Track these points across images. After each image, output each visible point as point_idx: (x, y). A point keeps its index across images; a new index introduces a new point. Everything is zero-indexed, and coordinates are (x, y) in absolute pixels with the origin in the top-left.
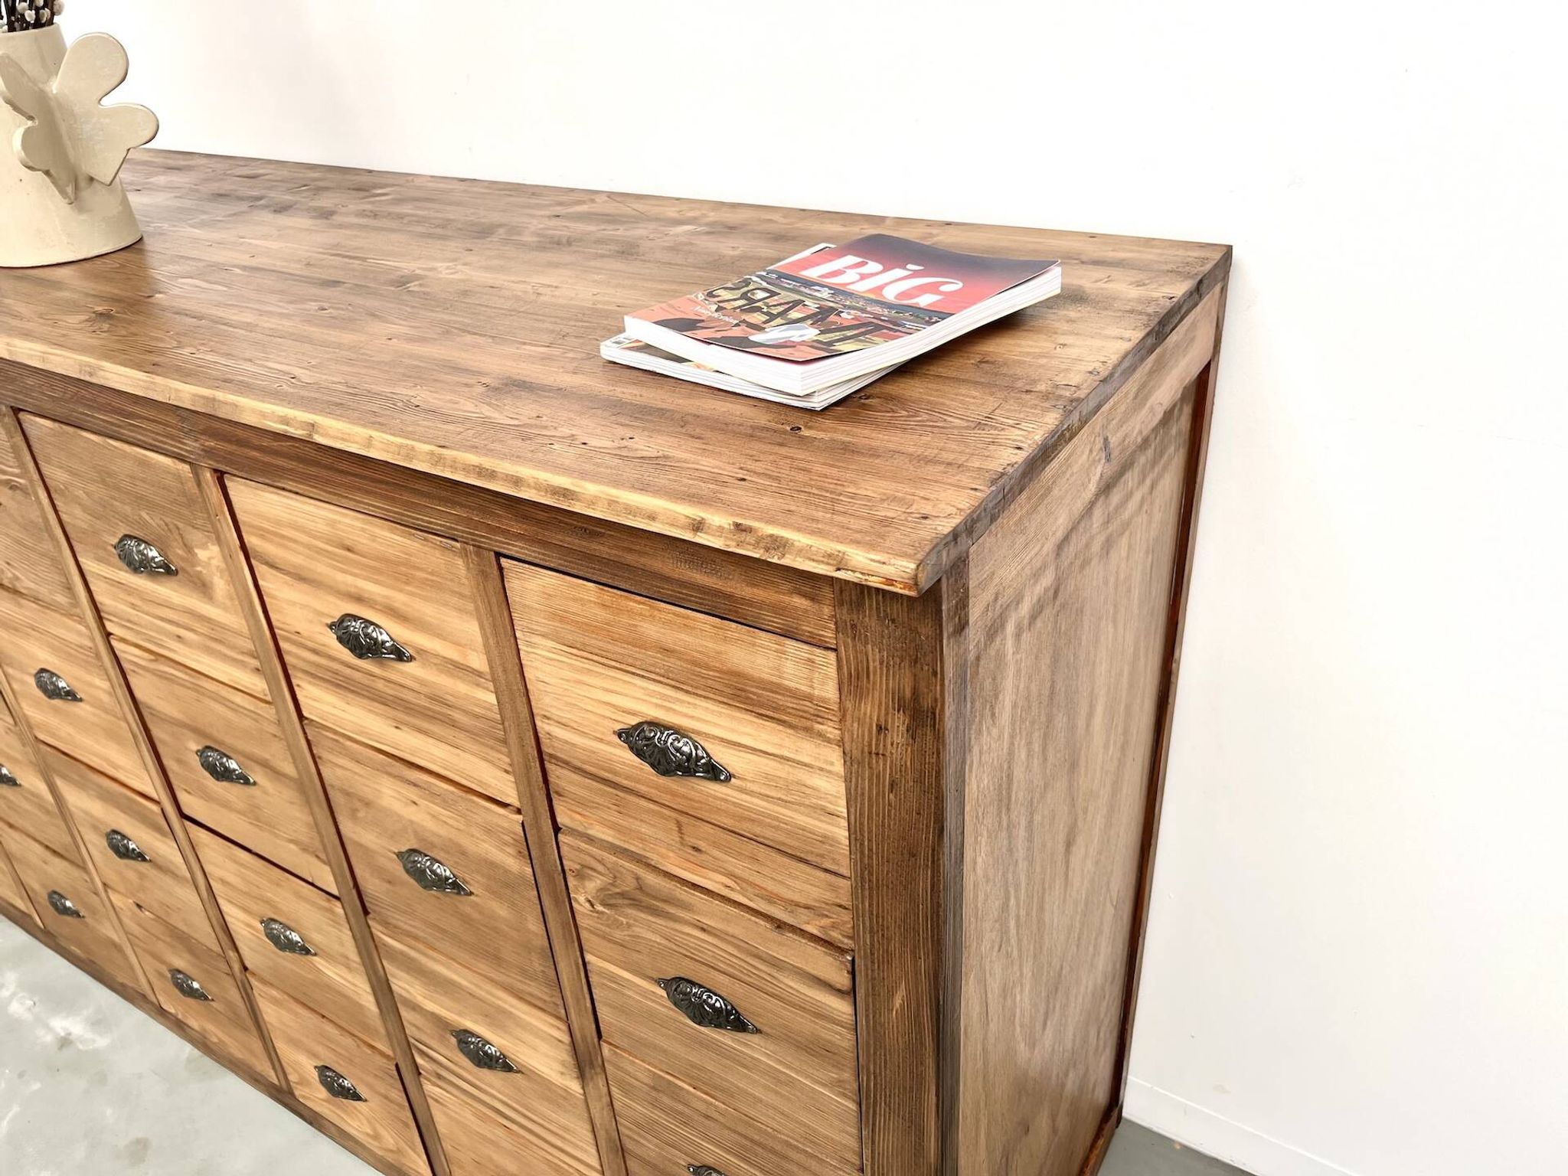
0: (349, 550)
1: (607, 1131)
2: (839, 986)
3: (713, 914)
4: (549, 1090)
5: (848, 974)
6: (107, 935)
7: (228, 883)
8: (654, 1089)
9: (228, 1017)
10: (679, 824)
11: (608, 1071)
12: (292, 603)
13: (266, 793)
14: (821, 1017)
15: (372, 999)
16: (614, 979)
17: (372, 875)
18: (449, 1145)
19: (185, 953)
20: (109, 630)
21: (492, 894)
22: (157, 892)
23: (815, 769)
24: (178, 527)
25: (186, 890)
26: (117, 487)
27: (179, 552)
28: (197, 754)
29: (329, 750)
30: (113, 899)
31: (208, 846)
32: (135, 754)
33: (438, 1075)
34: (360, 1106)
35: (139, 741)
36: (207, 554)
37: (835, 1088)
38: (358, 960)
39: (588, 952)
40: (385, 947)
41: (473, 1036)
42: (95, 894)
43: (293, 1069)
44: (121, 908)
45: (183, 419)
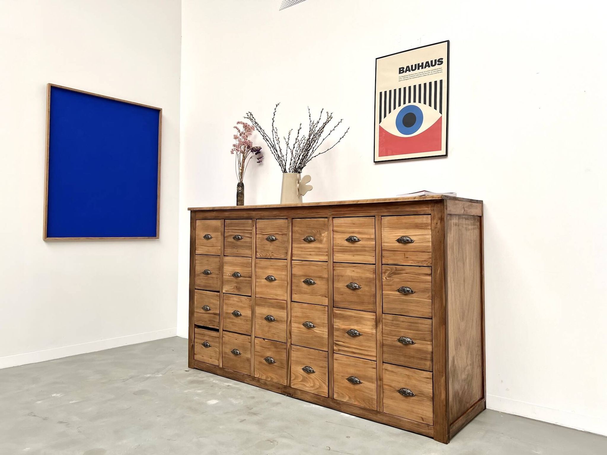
0: (354, 224)
1: (380, 341)
2: (430, 274)
3: (408, 270)
4: (368, 336)
5: (431, 271)
6: (247, 357)
7: (297, 316)
8: (392, 320)
9: (279, 367)
10: (405, 254)
11: (383, 321)
12: (339, 238)
13: (317, 285)
14: (426, 282)
15: (327, 333)
16: (388, 295)
17: (338, 295)
18: (336, 375)
19: (273, 349)
20: (292, 259)
21: (366, 285)
22: (273, 330)
23: (427, 234)
24: (320, 231)
25: (283, 325)
26: (309, 227)
27: (318, 236)
28: (303, 282)
29: (337, 267)
30: (256, 341)
31: (296, 307)
32: (285, 289)
33: (340, 350)
34: (313, 376)
35: (289, 284)
36: (324, 234)
37: (428, 298)
38: (327, 322)
39: (384, 291)
40: (336, 315)
41: (352, 330)
42: (250, 342)
43: (294, 374)
44: (257, 343)
45: (330, 210)
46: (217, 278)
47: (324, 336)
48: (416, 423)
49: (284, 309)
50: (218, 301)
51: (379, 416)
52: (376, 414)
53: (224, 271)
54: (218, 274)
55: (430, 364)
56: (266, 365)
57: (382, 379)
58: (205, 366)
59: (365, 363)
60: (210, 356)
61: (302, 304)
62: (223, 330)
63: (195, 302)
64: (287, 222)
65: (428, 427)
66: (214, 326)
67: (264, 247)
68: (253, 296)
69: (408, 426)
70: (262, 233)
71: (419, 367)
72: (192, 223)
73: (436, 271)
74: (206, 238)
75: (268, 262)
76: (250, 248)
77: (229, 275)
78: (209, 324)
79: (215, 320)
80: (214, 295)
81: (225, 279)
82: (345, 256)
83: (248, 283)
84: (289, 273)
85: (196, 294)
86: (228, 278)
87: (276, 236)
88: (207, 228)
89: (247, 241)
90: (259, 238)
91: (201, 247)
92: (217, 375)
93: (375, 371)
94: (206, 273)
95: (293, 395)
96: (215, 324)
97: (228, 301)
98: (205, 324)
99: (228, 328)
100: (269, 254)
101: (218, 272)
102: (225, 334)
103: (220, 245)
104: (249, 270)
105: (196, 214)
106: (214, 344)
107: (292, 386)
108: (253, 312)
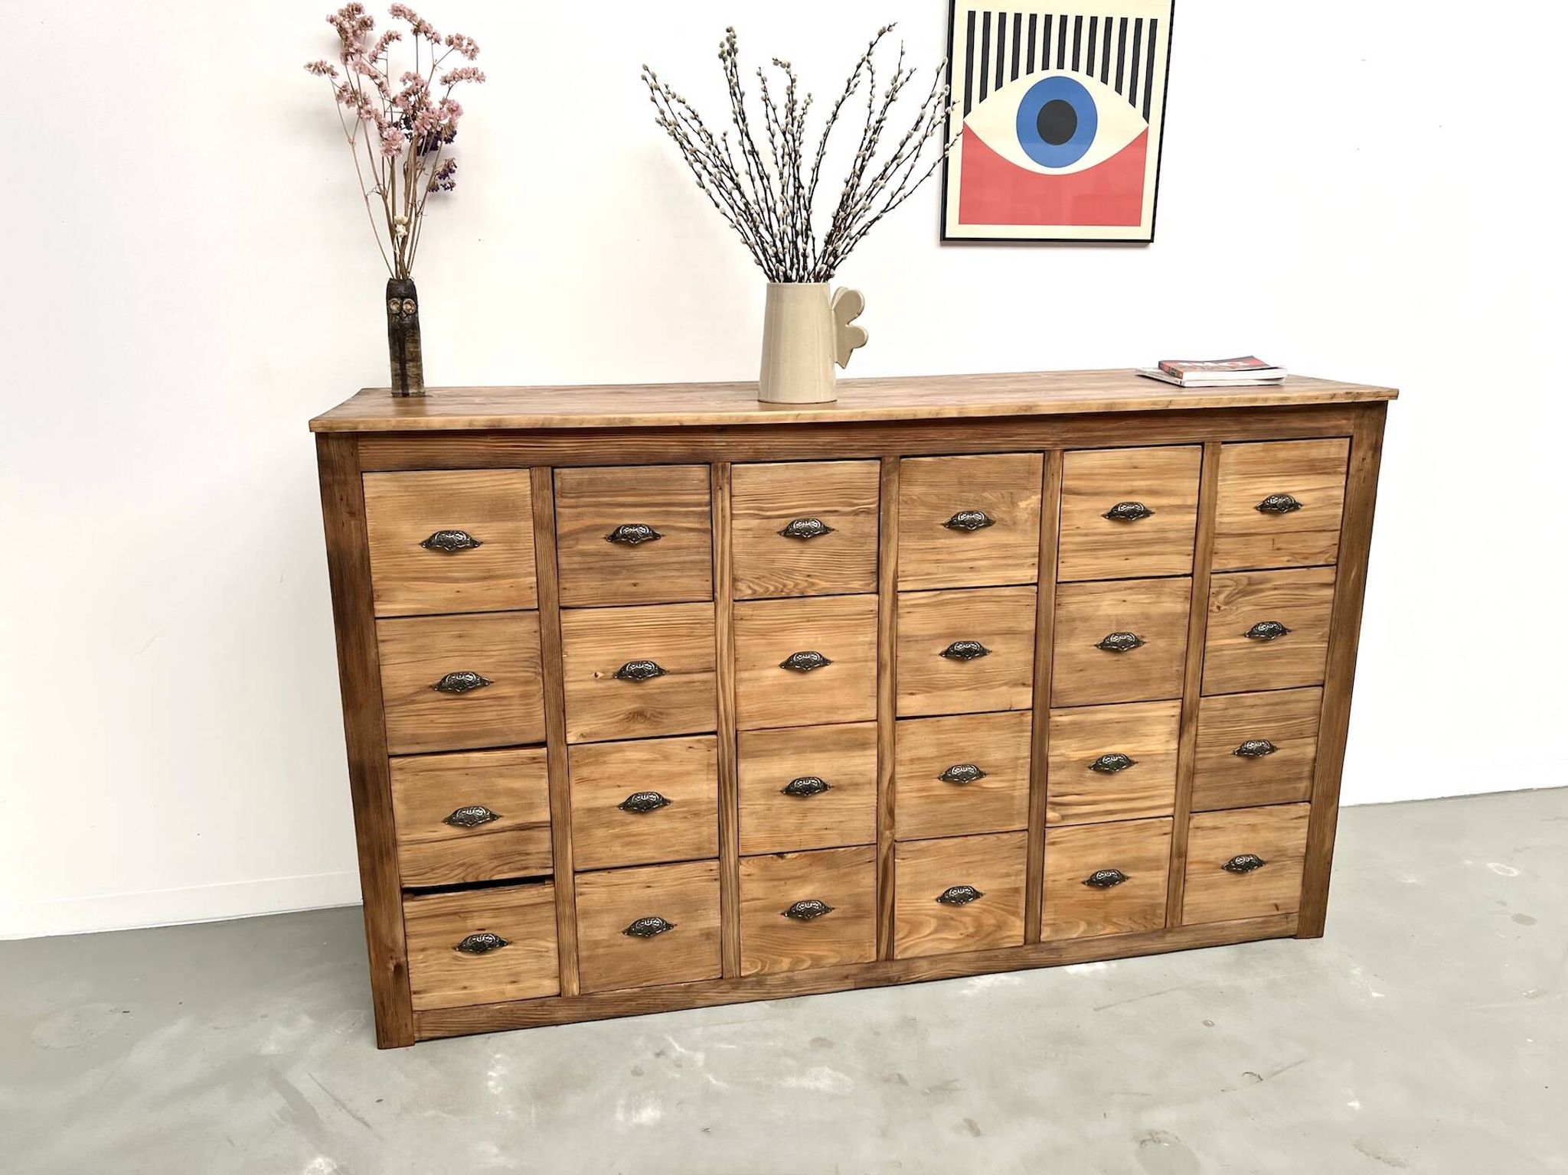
0: (1135, 468)
1: (1187, 766)
3: (1279, 578)
4: (1154, 762)
5: (1334, 575)
6: (700, 930)
7: (918, 759)
8: (1226, 709)
9: (843, 918)
10: (1273, 540)
11: (1199, 717)
12: (1082, 511)
13: (997, 656)
14: (1321, 603)
15: (1027, 783)
16: (1220, 649)
17: (1068, 673)
18: (1049, 882)
19: (821, 873)
20: (899, 589)
21: (1159, 635)
22: (819, 821)
23: (1335, 487)
24: (1011, 493)
25: (866, 793)
26: (970, 484)
27: (1004, 509)
28: (941, 655)
29: (1071, 595)
30: (743, 869)
31: (913, 733)
32: (870, 686)
33: (1064, 817)
34: (973, 906)
35: (885, 670)
36: (1027, 502)
37: (1320, 639)
38: (1028, 754)
39: (1209, 640)
40: (1058, 728)
41: (1107, 756)
42: (716, 880)
43: (907, 922)
44: (749, 875)
45: (1054, 428)
46: (524, 696)
47: (1017, 793)
48: (1260, 920)
49: (865, 749)
50: (541, 777)
51: (1169, 938)
52: (1161, 936)
53: (567, 667)
54: (527, 682)
55: (1307, 786)
56: (791, 929)
57: (1186, 851)
58: (483, 1017)
59: (1139, 829)
60: (510, 975)
61: (938, 721)
62: (575, 872)
63: (399, 809)
64: (877, 469)
65: (1287, 918)
66: (526, 868)
67: (773, 561)
68: (728, 731)
69: (1240, 933)
70: (762, 513)
71: (1281, 799)
72: (336, 488)
73: (1346, 573)
74: (442, 544)
75: (794, 609)
76: (701, 570)
77: (596, 676)
78: (494, 869)
79: (532, 848)
80: (514, 763)
81: (573, 693)
82: (1097, 561)
83: (701, 691)
84: (888, 634)
85: (396, 776)
86: (594, 689)
87: (826, 518)
88: (445, 504)
89: (684, 543)
90: (748, 530)
91: (406, 584)
92: (557, 1025)
93: (1168, 838)
94: (455, 687)
95: (901, 979)
96: (532, 861)
97: (592, 768)
98: (471, 875)
99: (600, 859)
100: (792, 583)
101: (533, 674)
102: (586, 884)
103: (534, 570)
104: (702, 648)
105: (357, 446)
106: (525, 930)
107: (897, 956)
108: (727, 783)
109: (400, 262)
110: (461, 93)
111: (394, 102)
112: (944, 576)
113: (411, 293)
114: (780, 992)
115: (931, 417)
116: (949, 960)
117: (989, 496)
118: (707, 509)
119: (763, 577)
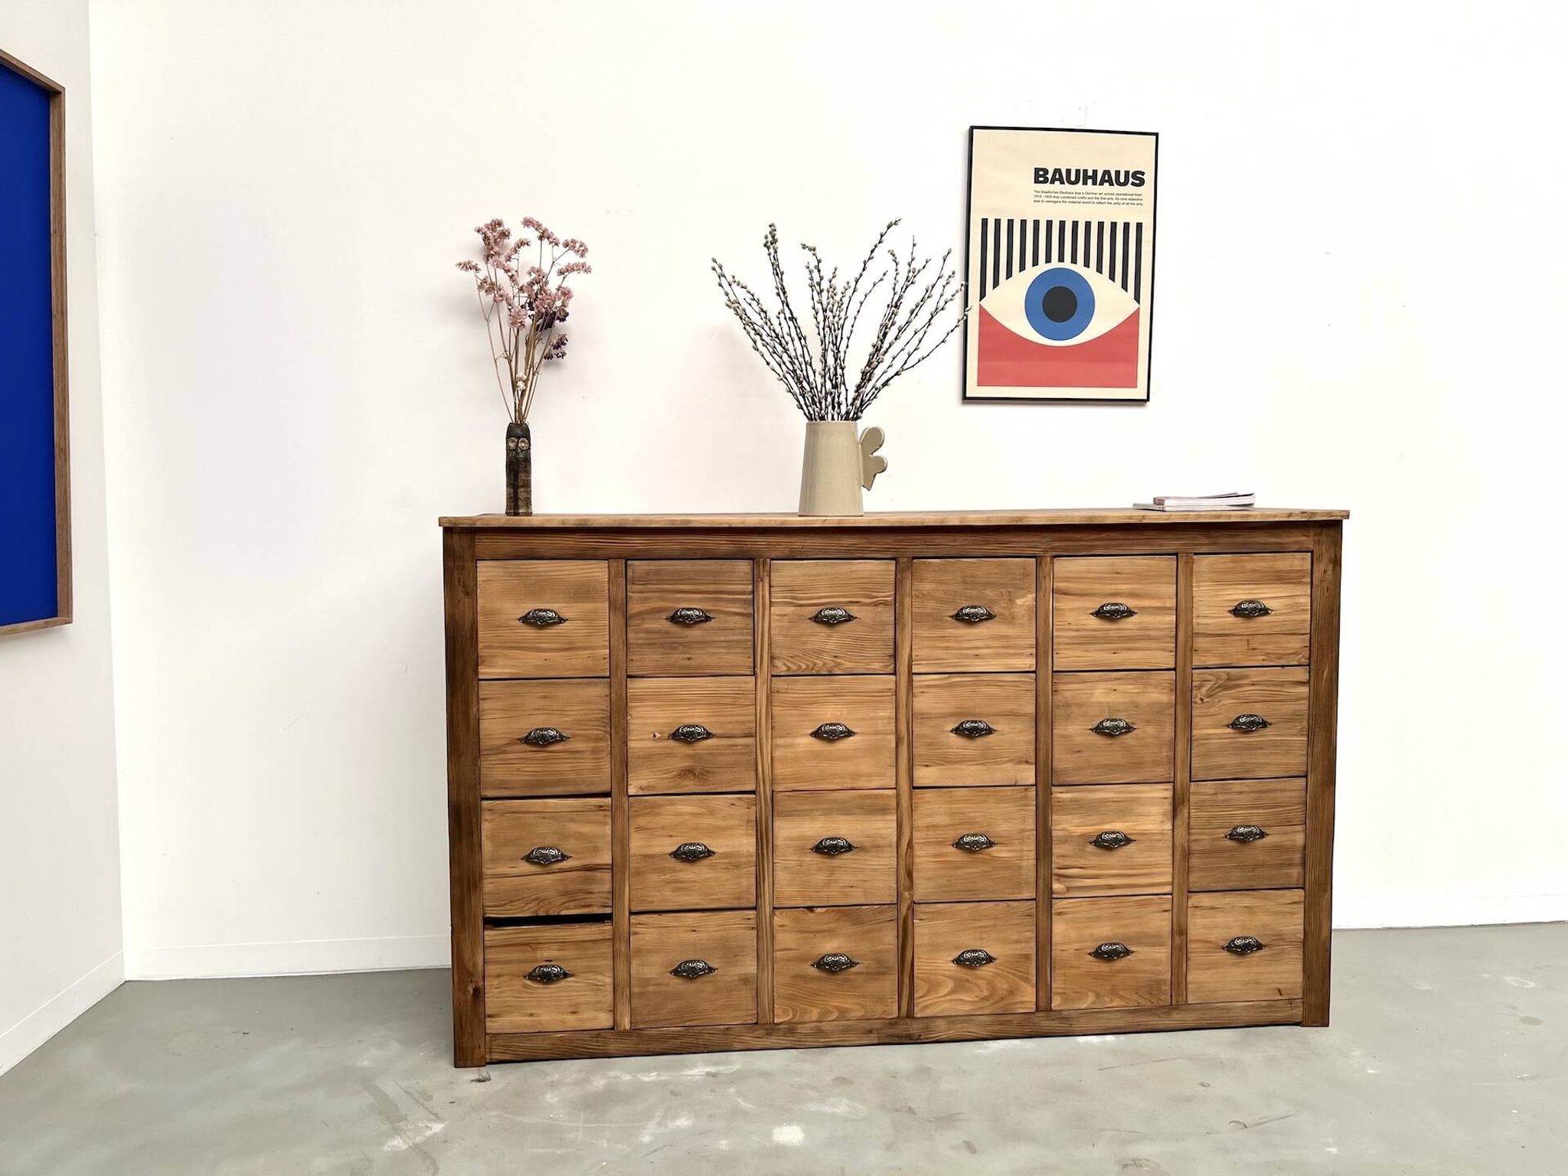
0: (1118, 573)
1: (1182, 846)
2: (1306, 681)
3: (1256, 675)
4: (1151, 840)
5: (1308, 674)
6: (739, 975)
7: (934, 826)
8: (1215, 794)
9: (868, 973)
10: (1248, 641)
11: (1191, 801)
12: (1072, 609)
13: (1002, 735)
14: (1297, 700)
15: (1033, 854)
16: (1207, 737)
17: (1067, 754)
18: (1058, 951)
19: (847, 928)
20: (914, 671)
21: (1148, 722)
22: (845, 878)
23: (1302, 596)
24: (1009, 592)
25: (885, 855)
26: (973, 583)
27: (1004, 605)
28: (952, 731)
29: (1066, 683)
30: (777, 920)
31: (928, 802)
32: (888, 757)
33: (1069, 889)
34: (987, 970)
35: (903, 743)
36: (1023, 600)
37: (1300, 733)
38: (1033, 827)
39: (1196, 729)
40: (1060, 804)
41: (1106, 833)
42: (753, 928)
43: (925, 981)
44: (782, 926)
45: (1044, 537)
46: (595, 751)
47: (1024, 863)
48: (1265, 1003)
49: (886, 814)
50: (606, 824)
51: (1176, 1016)
52: (1168, 1013)
53: (631, 727)
54: (597, 739)
55: (1299, 873)
56: (819, 979)
57: (1187, 929)
58: (546, 1044)
59: (1140, 904)
60: (571, 1006)
61: (951, 792)
62: (631, 913)
63: (487, 846)
64: (893, 568)
65: (1291, 1004)
66: (589, 906)
67: (805, 643)
68: (765, 791)
69: (1246, 1016)
70: (796, 601)
71: (1275, 883)
72: (456, 572)
73: (1319, 673)
74: (535, 621)
75: (822, 686)
76: (745, 648)
77: (655, 736)
78: (561, 905)
79: (595, 888)
80: (583, 809)
81: (636, 750)
82: (1089, 654)
83: (742, 754)
84: (904, 711)
85: (486, 816)
86: (653, 748)
87: (851, 608)
88: (538, 588)
89: (731, 625)
90: (785, 615)
91: (506, 652)
92: (610, 1057)
93: (1167, 915)
94: (538, 740)
95: (922, 1037)
96: (595, 899)
97: (648, 819)
98: (542, 909)
99: (653, 902)
100: (822, 663)
101: (602, 732)
102: (640, 924)
103: (607, 643)
104: (745, 715)
105: (474, 539)
106: (586, 964)
107: (917, 1013)
108: (764, 837)
109: (518, 410)
110: (573, 281)
111: (521, 289)
112: (952, 663)
113: (526, 434)
114: (810, 1041)
115: (936, 524)
116: (965, 1022)
117: (990, 593)
118: (750, 597)
119: (797, 656)
